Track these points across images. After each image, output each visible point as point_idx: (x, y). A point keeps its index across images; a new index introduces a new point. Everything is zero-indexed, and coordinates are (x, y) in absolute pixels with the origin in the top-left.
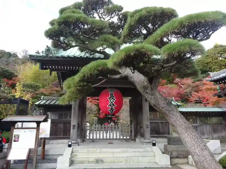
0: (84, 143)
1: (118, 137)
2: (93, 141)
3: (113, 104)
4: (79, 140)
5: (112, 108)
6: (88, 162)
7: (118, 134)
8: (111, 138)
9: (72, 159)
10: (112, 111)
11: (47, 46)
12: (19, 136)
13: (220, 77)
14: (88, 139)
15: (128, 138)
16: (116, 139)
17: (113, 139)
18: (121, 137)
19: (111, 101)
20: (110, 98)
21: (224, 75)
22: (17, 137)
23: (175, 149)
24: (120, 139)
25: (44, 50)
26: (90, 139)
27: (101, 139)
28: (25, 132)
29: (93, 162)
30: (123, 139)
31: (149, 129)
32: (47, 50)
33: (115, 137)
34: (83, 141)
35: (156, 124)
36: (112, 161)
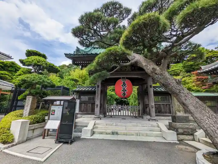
0: (105, 118)
1: (129, 115)
2: (111, 116)
3: (125, 90)
4: (101, 116)
5: (125, 93)
6: (106, 133)
7: (129, 112)
8: (124, 115)
9: (94, 130)
10: (125, 95)
11: (77, 47)
12: (55, 111)
13: (212, 68)
14: (108, 115)
15: (137, 115)
16: (128, 116)
17: (126, 116)
18: (132, 115)
19: (124, 87)
20: (123, 85)
21: (216, 66)
22: (53, 112)
23: (181, 126)
24: (131, 116)
25: (75, 51)
26: (109, 115)
27: (117, 116)
28: (59, 108)
29: (110, 133)
30: (133, 116)
31: (154, 109)
32: (77, 50)
33: (127, 115)
34: (105, 116)
35: (158, 105)
36: (125, 133)
